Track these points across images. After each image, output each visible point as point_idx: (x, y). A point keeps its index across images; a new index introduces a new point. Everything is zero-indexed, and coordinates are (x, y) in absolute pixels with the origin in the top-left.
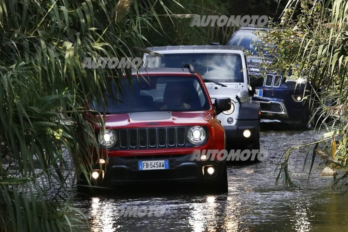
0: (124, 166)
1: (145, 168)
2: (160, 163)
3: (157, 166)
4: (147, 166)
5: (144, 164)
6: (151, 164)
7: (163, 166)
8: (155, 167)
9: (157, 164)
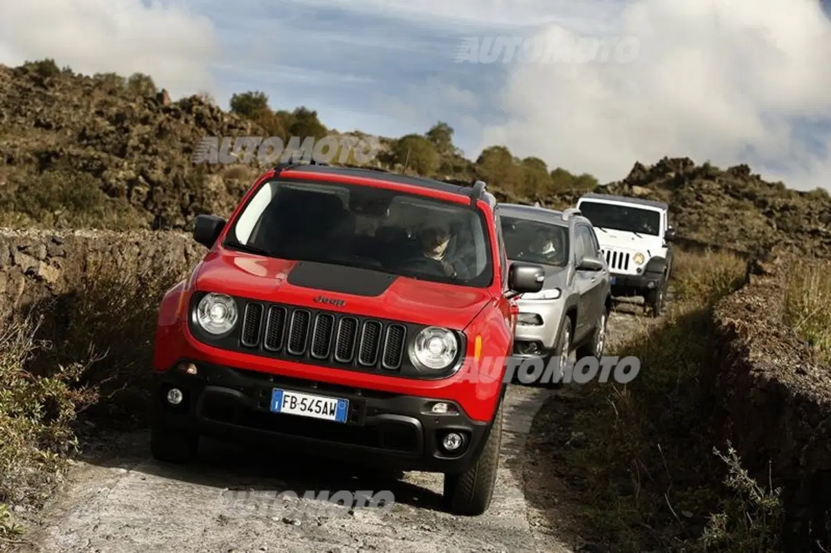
0: (237, 393)
1: (286, 409)
2: (326, 404)
3: (318, 409)
4: (293, 405)
5: (287, 399)
6: (305, 402)
7: (332, 412)
8: (311, 410)
9: (317, 405)
